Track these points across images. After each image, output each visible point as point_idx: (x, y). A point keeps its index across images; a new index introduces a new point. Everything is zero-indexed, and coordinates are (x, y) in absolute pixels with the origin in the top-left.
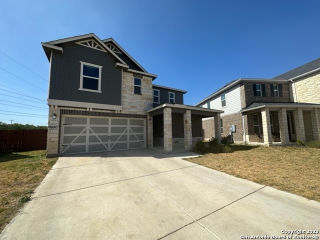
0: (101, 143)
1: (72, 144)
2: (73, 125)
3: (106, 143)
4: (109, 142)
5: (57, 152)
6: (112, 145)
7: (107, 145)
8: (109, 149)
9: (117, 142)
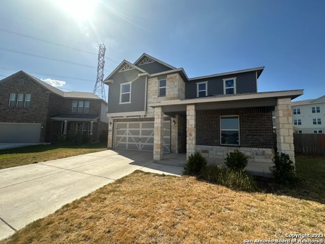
0: (135, 143)
1: (120, 142)
2: (121, 129)
3: (138, 143)
4: (140, 143)
5: (111, 147)
6: (142, 145)
7: (138, 145)
8: (140, 149)
9: (146, 144)
